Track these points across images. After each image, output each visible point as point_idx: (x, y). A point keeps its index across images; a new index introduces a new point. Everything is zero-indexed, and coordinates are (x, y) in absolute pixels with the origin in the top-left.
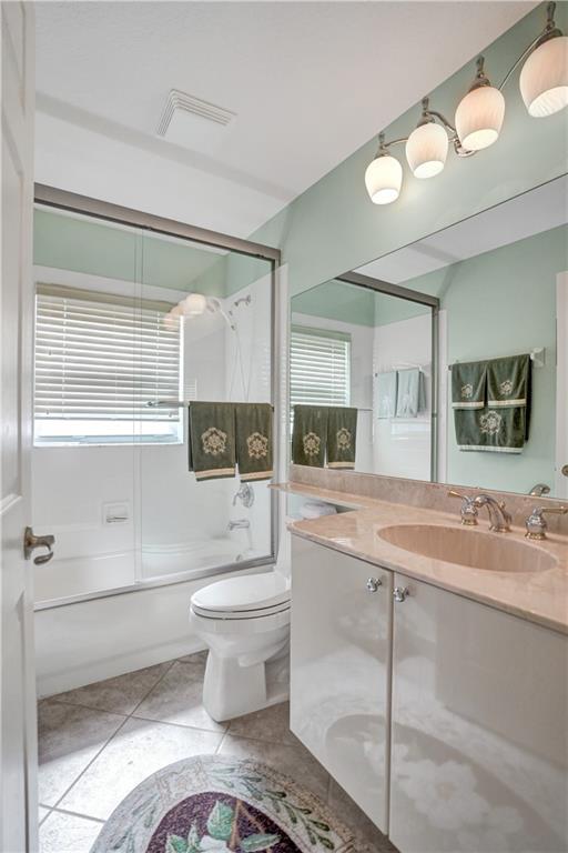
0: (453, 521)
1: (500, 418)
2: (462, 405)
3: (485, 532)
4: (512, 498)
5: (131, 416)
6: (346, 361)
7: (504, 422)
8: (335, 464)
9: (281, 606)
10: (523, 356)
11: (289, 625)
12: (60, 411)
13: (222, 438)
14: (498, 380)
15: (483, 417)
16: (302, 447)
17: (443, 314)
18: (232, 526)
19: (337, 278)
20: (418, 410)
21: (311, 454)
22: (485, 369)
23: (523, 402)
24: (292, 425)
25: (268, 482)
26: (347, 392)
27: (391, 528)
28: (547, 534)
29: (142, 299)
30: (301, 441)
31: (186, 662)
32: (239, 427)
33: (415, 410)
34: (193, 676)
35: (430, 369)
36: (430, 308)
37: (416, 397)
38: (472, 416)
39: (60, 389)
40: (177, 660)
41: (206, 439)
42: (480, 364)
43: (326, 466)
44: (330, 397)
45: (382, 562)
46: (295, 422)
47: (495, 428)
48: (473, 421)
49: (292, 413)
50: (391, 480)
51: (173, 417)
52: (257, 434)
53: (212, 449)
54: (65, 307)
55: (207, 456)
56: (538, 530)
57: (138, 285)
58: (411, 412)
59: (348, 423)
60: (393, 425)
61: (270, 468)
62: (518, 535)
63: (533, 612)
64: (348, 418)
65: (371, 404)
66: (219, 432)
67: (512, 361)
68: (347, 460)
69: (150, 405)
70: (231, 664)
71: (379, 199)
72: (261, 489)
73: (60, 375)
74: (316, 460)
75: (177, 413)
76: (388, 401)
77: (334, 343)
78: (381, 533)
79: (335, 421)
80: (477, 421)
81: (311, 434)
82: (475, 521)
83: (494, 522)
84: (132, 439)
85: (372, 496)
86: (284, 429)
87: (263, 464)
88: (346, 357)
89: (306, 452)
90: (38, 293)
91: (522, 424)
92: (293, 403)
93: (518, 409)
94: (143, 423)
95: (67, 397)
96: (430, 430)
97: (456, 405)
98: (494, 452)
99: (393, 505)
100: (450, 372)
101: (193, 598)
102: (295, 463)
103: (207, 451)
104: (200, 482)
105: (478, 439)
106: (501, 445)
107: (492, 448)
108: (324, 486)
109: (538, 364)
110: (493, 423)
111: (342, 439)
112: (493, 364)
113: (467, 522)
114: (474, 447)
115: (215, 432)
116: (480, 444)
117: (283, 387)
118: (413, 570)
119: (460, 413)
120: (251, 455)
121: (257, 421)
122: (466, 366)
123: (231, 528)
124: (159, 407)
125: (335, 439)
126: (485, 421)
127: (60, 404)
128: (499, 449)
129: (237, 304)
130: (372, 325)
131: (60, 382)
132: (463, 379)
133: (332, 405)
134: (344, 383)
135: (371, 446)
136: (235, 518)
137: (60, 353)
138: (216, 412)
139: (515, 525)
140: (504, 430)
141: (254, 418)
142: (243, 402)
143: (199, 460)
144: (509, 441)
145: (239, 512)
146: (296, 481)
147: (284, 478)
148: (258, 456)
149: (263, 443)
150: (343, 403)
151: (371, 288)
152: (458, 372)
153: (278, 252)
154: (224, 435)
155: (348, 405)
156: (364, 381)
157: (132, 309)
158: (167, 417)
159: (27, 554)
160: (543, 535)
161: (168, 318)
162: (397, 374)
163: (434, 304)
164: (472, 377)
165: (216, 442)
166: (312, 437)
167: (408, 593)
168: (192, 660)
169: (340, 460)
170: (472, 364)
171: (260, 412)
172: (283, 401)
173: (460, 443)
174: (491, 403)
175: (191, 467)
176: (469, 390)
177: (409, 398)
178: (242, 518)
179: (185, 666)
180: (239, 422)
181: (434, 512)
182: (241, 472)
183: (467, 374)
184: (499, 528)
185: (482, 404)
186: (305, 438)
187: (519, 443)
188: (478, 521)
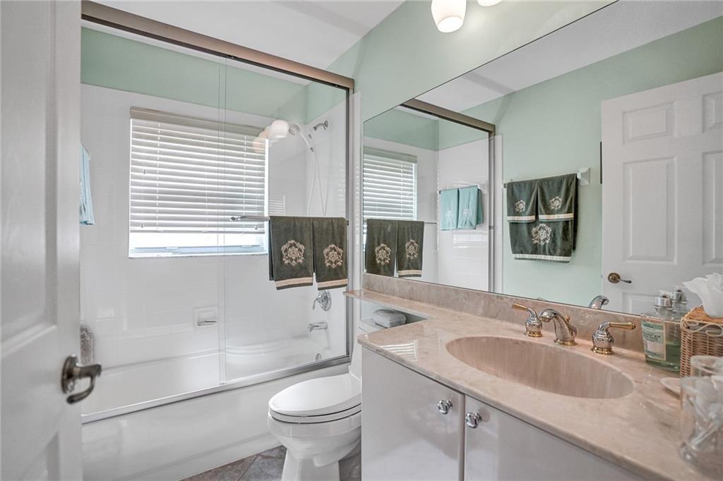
0: (519, 332)
1: (550, 230)
2: (516, 218)
3: (550, 345)
4: (576, 310)
5: (215, 229)
6: (413, 180)
7: (554, 233)
8: (404, 272)
9: (352, 410)
10: (571, 175)
11: (360, 427)
12: (155, 225)
13: (300, 250)
14: (547, 198)
15: (534, 230)
16: (374, 257)
17: (498, 138)
18: (312, 327)
19: (402, 105)
20: (477, 224)
21: (383, 263)
22: (536, 188)
23: (571, 216)
24: (365, 236)
25: (344, 289)
26: (415, 207)
27: (458, 341)
28: (614, 349)
29: (225, 123)
30: (373, 252)
31: (267, 457)
32: (316, 239)
33: (474, 223)
34: (273, 471)
35: (487, 187)
36: (488, 133)
37: (475, 211)
38: (525, 228)
39: (154, 205)
40: (258, 455)
41: (286, 251)
42: (531, 183)
43: (396, 274)
44: (400, 211)
45: (454, 384)
46: (368, 233)
47: (544, 240)
48: (526, 233)
49: (365, 226)
50: (457, 290)
51: (259, 230)
52: (333, 246)
53: (292, 260)
54: (159, 130)
55: (286, 266)
56: (605, 344)
57: (222, 111)
58: (471, 224)
59: (415, 235)
60: (454, 235)
61: (345, 277)
62: (583, 349)
63: (628, 458)
64: (415, 230)
65: (436, 218)
66: (298, 245)
67: (560, 180)
68: (415, 269)
69: (233, 219)
70: (307, 464)
71: (445, 26)
72: (337, 296)
73: (155, 192)
74: (387, 268)
75: (262, 226)
76: (451, 215)
77: (402, 164)
78: (449, 346)
79: (404, 233)
80: (529, 233)
81: (382, 245)
82: (539, 333)
83: (559, 335)
84: (216, 250)
85: (438, 304)
86: (358, 240)
87: (339, 272)
88: (413, 176)
89: (378, 261)
90: (132, 117)
91: (570, 236)
92: (366, 217)
93: (567, 222)
94: (227, 235)
95: (160, 212)
96: (487, 240)
97: (511, 218)
98: (544, 260)
99: (458, 313)
100: (505, 190)
101: (270, 403)
102: (368, 272)
103: (286, 262)
104: (280, 291)
105: (530, 249)
106: (551, 255)
107: (542, 257)
108: (393, 294)
109: (584, 183)
110: (543, 235)
111: (410, 249)
112: (543, 183)
113: (532, 334)
114: (527, 256)
115: (294, 245)
116: (532, 253)
117: (357, 203)
118: (487, 395)
119: (514, 226)
120: (328, 264)
121: (333, 234)
122: (519, 184)
123: (311, 329)
124: (241, 221)
125: (404, 251)
126: (537, 232)
127: (154, 218)
128: (549, 257)
129: (315, 128)
130: (436, 149)
131: (154, 198)
132: (517, 196)
133: (401, 219)
134: (412, 199)
135: (436, 254)
136: (314, 321)
137: (155, 172)
138: (295, 226)
139: (579, 337)
140: (554, 240)
141: (330, 232)
142: (322, 216)
143: (279, 270)
144: (559, 251)
145: (318, 315)
146: (369, 288)
147: (357, 286)
148: (334, 266)
149: (339, 254)
150: (412, 216)
151: (435, 115)
152: (514, 190)
153: (352, 81)
154: (302, 247)
155: (415, 219)
156: (429, 197)
157: (217, 132)
158: (253, 230)
159: (64, 387)
160: (609, 350)
161: (256, 142)
162: (458, 191)
163: (491, 130)
164: (525, 194)
165: (295, 253)
166: (383, 248)
167: (480, 418)
168: (272, 454)
169: (408, 268)
170: (524, 183)
171: (336, 226)
172: (357, 215)
173: (514, 252)
174: (542, 217)
175: (272, 276)
176: (522, 205)
177: (469, 212)
178: (320, 320)
179: (266, 461)
180: (316, 234)
181: (498, 322)
182: (318, 280)
183: (520, 192)
184: (564, 341)
185: (533, 218)
186: (377, 249)
187: (567, 253)
188: (542, 332)
